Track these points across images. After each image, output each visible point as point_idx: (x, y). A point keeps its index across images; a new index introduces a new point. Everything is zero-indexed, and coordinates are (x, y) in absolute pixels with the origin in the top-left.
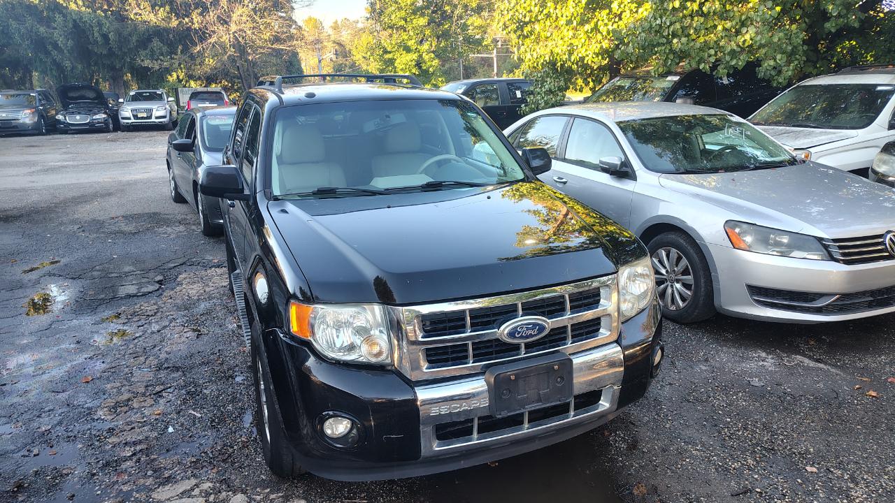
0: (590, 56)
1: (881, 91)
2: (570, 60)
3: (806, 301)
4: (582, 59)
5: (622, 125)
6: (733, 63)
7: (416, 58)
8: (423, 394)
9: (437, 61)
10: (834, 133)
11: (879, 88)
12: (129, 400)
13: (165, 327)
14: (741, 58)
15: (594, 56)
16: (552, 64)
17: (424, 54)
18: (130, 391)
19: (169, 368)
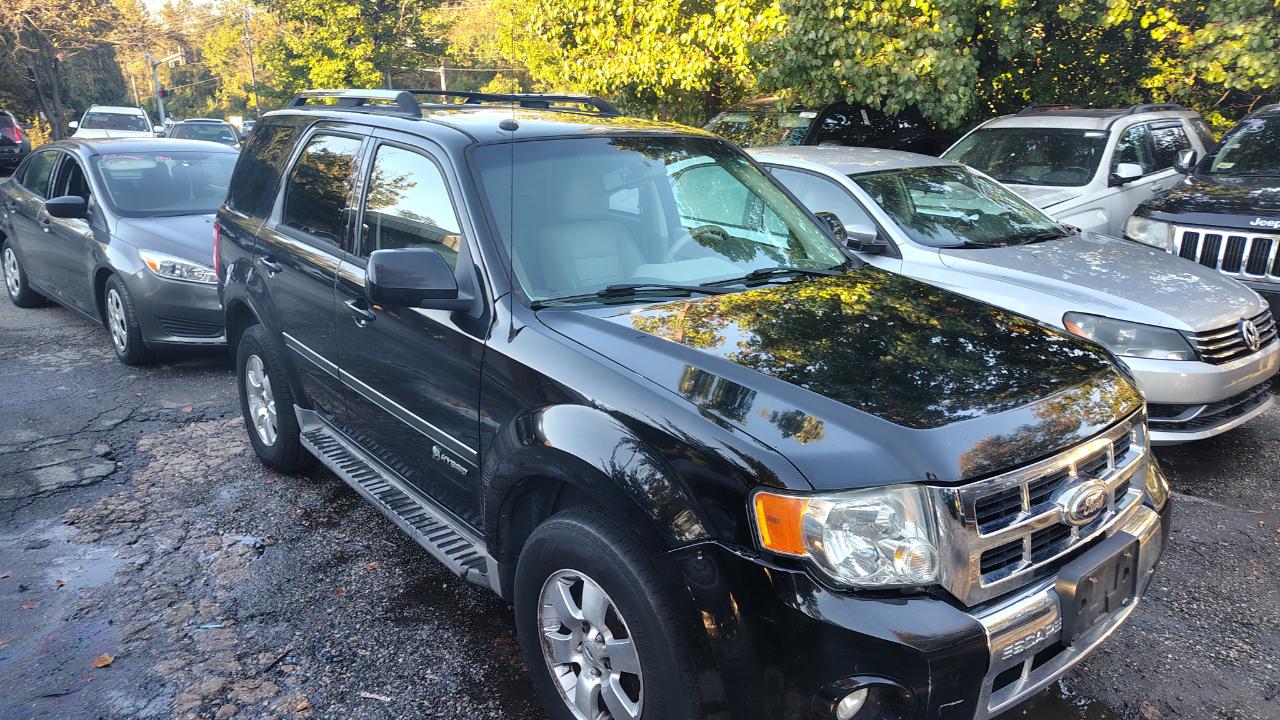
0: (690, 79)
1: (1091, 139)
2: (660, 84)
3: (1169, 416)
4: (677, 83)
5: (856, 178)
6: (909, 95)
7: (344, 69)
8: (990, 620)
9: (378, 74)
10: (1055, 191)
11: (1088, 135)
12: (224, 690)
13: (182, 540)
14: (918, 89)
15: (696, 80)
16: (632, 87)
17: (357, 63)
18: (211, 672)
19: (252, 617)
